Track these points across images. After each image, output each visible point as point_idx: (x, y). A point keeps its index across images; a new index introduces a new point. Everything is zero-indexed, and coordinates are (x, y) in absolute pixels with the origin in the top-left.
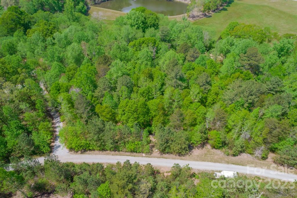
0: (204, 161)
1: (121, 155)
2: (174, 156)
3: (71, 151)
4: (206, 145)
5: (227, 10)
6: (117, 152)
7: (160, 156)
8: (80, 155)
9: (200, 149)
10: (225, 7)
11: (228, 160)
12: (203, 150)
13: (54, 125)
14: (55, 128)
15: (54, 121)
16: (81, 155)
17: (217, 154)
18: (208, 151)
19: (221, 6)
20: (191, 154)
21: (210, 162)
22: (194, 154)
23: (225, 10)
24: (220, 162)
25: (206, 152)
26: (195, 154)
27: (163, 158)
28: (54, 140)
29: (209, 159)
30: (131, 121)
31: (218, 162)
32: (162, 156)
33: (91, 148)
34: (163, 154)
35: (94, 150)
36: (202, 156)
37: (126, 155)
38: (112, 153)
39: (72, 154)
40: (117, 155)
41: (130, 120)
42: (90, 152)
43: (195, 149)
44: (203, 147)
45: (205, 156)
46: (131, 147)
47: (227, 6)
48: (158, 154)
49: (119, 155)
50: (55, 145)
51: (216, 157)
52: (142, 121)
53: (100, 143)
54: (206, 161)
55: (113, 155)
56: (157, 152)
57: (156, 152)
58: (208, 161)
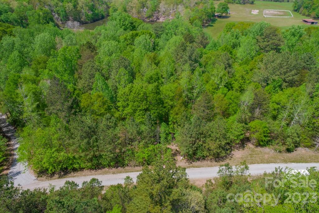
0: (253, 164)
1: (127, 172)
2: (209, 162)
3: (41, 176)
4: (247, 144)
5: (213, 26)
6: (120, 168)
7: (188, 166)
8: (56, 180)
9: (241, 149)
10: (210, 24)
11: (283, 157)
12: (245, 150)
13: (11, 147)
14: (13, 150)
15: (12, 143)
16: (59, 180)
17: (266, 153)
18: (253, 151)
19: (207, 23)
20: (231, 157)
21: (262, 163)
22: (235, 156)
23: (212, 26)
24: (275, 161)
25: (250, 152)
26: (237, 156)
27: (194, 167)
28: (9, 166)
29: (258, 160)
30: (139, 115)
31: (272, 162)
32: (191, 165)
33: (76, 166)
34: (192, 163)
35: (82, 169)
36: (248, 157)
37: (135, 171)
38: (111, 171)
39: (42, 180)
40: (120, 172)
41: (137, 113)
42: (75, 174)
43: (234, 150)
44: (244, 147)
45: (251, 157)
46: (144, 155)
47: (212, 23)
48: (185, 163)
49: (124, 172)
50: (10, 173)
51: (266, 156)
52: (156, 114)
53: (92, 152)
54: (255, 163)
55: (114, 173)
56: (183, 161)
57: (181, 161)
58: (258, 163)
